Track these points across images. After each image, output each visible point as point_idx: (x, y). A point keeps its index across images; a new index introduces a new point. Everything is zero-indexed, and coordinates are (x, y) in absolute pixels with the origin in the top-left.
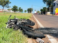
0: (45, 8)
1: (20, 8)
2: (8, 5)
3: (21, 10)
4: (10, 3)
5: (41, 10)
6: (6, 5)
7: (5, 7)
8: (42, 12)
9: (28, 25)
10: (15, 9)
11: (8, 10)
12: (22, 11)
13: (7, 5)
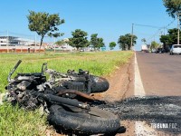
0: (176, 30)
1: (94, 37)
2: (56, 29)
3: (97, 43)
4: (63, 22)
5: (163, 39)
6: (49, 29)
7: (46, 35)
8: (164, 45)
9: (73, 91)
10: (78, 40)
11: (59, 43)
12: (103, 45)
13: (53, 28)
